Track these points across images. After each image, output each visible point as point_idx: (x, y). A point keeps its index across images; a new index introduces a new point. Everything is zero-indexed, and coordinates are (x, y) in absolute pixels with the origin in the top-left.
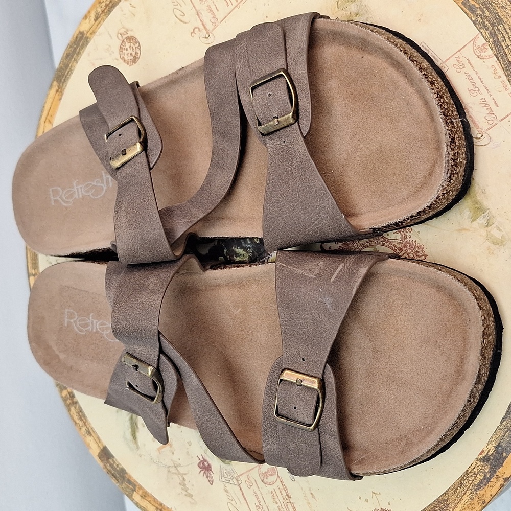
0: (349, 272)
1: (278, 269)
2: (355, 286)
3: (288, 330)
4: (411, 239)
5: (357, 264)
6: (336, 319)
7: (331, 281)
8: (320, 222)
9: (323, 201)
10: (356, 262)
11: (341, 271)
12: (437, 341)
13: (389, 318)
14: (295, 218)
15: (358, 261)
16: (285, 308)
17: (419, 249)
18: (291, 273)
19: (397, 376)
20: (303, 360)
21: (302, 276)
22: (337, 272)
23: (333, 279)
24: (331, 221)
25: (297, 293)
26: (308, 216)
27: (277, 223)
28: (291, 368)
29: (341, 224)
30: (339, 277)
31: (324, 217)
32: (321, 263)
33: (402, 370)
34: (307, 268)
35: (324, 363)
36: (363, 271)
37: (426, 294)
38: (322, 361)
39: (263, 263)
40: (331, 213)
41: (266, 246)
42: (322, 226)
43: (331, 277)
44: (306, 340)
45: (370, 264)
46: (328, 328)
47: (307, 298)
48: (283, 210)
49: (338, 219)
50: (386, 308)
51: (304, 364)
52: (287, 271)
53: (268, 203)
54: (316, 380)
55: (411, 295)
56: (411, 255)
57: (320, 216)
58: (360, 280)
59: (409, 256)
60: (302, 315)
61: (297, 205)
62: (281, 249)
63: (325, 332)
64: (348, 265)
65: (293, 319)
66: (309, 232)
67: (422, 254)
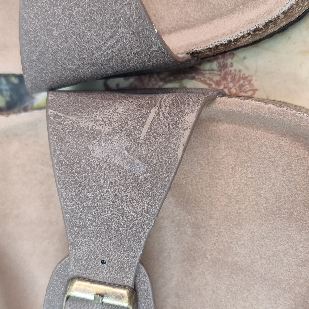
0: (168, 122)
1: (52, 122)
2: (181, 144)
3: (76, 219)
4: (233, 69)
5: (178, 107)
6: (153, 197)
7: (142, 138)
8: (117, 41)
9: (120, 4)
10: (176, 105)
11: (154, 120)
12: (292, 213)
13: (217, 181)
14: (74, 37)
15: (177, 103)
16: (69, 185)
17: (244, 82)
18: (73, 127)
19: (230, 259)
20: (103, 262)
21: (93, 131)
22: (148, 122)
23: (143, 134)
24: (135, 38)
25: (87, 160)
26: (96, 32)
27: (45, 45)
28: (85, 276)
29: (151, 45)
30: (153, 131)
31: (123, 33)
32: (120, 109)
33: (237, 252)
34: (98, 118)
35: (135, 264)
36: (190, 118)
37: (275, 146)
38: (132, 262)
39: (25, 110)
40: (135, 26)
41: (28, 85)
42: (119, 50)
43: (139, 131)
44: (106, 232)
45: (198, 107)
46: (141, 212)
47: (103, 167)
48: (54, 23)
49: (146, 36)
50: (211, 168)
51: (105, 269)
52: (67, 124)
53: (27, 13)
54: (125, 292)
55: (249, 148)
56: (234, 91)
57: (117, 32)
58: (187, 133)
59: (230, 92)
60: (97, 195)
61: (78, 13)
62: (52, 89)
63: (137, 218)
64: (163, 109)
65: (83, 202)
66: (97, 59)
67: (249, 89)
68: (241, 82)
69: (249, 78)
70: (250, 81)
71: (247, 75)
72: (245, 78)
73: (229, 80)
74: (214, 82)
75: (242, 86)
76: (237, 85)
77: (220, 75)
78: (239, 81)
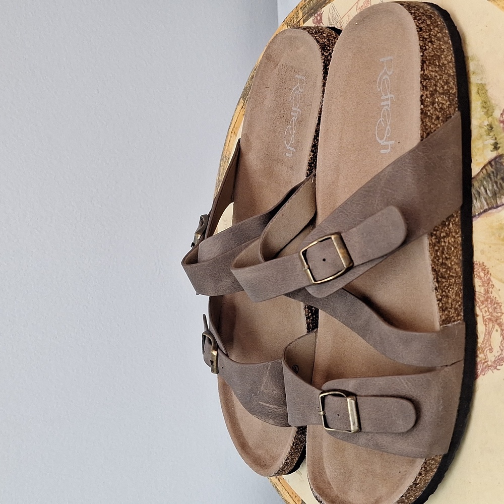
67: (499, 311)
68: (496, 305)
69: (500, 304)
70: (500, 306)
71: (499, 302)
72: (498, 304)
73: (489, 302)
74: (480, 300)
75: (495, 308)
76: (493, 307)
77: (484, 297)
78: (494, 304)
